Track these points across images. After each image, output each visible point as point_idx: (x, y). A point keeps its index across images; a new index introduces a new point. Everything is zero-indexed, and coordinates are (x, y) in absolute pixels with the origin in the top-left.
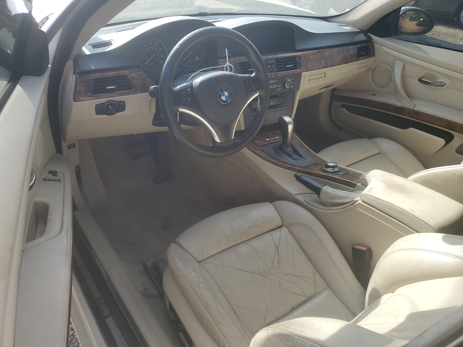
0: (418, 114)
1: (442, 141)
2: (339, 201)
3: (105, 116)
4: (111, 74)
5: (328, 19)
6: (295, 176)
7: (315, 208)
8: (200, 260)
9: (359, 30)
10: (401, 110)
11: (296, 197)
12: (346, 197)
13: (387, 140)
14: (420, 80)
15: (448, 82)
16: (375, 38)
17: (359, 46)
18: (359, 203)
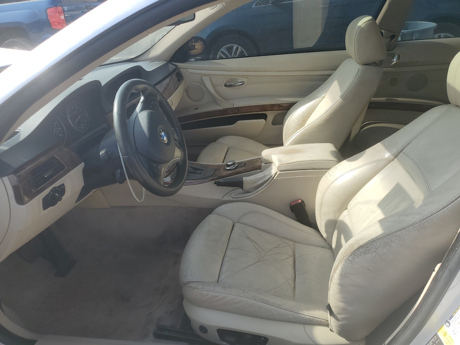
0: (238, 109)
1: (262, 121)
2: (262, 181)
3: (51, 208)
4: (43, 159)
5: (133, 60)
6: (215, 183)
7: (244, 198)
8: (216, 280)
9: (166, 62)
10: (225, 111)
11: (224, 199)
12: (265, 176)
13: (227, 137)
14: (226, 86)
15: (245, 80)
16: (179, 65)
17: (175, 73)
18: (279, 174)
